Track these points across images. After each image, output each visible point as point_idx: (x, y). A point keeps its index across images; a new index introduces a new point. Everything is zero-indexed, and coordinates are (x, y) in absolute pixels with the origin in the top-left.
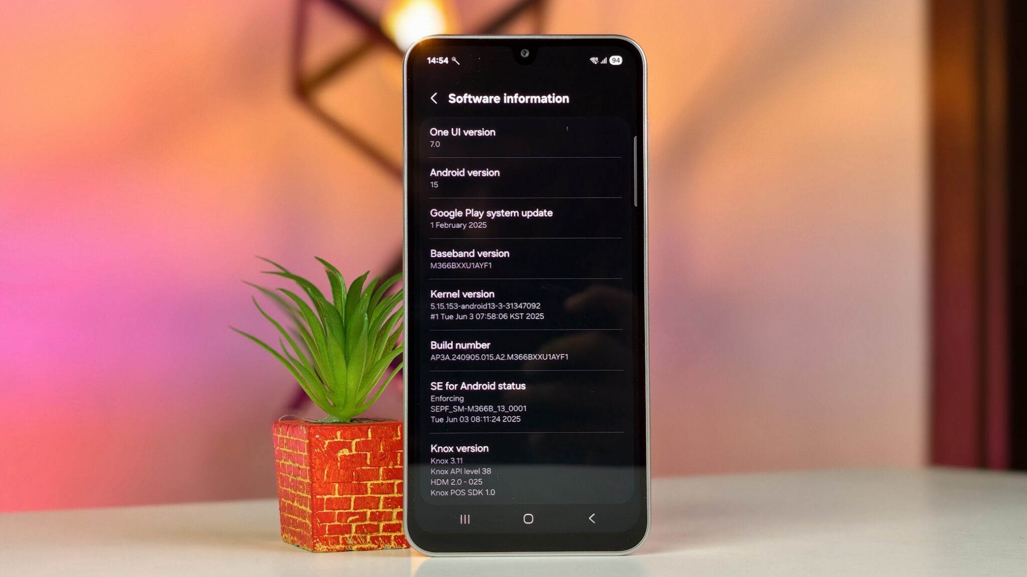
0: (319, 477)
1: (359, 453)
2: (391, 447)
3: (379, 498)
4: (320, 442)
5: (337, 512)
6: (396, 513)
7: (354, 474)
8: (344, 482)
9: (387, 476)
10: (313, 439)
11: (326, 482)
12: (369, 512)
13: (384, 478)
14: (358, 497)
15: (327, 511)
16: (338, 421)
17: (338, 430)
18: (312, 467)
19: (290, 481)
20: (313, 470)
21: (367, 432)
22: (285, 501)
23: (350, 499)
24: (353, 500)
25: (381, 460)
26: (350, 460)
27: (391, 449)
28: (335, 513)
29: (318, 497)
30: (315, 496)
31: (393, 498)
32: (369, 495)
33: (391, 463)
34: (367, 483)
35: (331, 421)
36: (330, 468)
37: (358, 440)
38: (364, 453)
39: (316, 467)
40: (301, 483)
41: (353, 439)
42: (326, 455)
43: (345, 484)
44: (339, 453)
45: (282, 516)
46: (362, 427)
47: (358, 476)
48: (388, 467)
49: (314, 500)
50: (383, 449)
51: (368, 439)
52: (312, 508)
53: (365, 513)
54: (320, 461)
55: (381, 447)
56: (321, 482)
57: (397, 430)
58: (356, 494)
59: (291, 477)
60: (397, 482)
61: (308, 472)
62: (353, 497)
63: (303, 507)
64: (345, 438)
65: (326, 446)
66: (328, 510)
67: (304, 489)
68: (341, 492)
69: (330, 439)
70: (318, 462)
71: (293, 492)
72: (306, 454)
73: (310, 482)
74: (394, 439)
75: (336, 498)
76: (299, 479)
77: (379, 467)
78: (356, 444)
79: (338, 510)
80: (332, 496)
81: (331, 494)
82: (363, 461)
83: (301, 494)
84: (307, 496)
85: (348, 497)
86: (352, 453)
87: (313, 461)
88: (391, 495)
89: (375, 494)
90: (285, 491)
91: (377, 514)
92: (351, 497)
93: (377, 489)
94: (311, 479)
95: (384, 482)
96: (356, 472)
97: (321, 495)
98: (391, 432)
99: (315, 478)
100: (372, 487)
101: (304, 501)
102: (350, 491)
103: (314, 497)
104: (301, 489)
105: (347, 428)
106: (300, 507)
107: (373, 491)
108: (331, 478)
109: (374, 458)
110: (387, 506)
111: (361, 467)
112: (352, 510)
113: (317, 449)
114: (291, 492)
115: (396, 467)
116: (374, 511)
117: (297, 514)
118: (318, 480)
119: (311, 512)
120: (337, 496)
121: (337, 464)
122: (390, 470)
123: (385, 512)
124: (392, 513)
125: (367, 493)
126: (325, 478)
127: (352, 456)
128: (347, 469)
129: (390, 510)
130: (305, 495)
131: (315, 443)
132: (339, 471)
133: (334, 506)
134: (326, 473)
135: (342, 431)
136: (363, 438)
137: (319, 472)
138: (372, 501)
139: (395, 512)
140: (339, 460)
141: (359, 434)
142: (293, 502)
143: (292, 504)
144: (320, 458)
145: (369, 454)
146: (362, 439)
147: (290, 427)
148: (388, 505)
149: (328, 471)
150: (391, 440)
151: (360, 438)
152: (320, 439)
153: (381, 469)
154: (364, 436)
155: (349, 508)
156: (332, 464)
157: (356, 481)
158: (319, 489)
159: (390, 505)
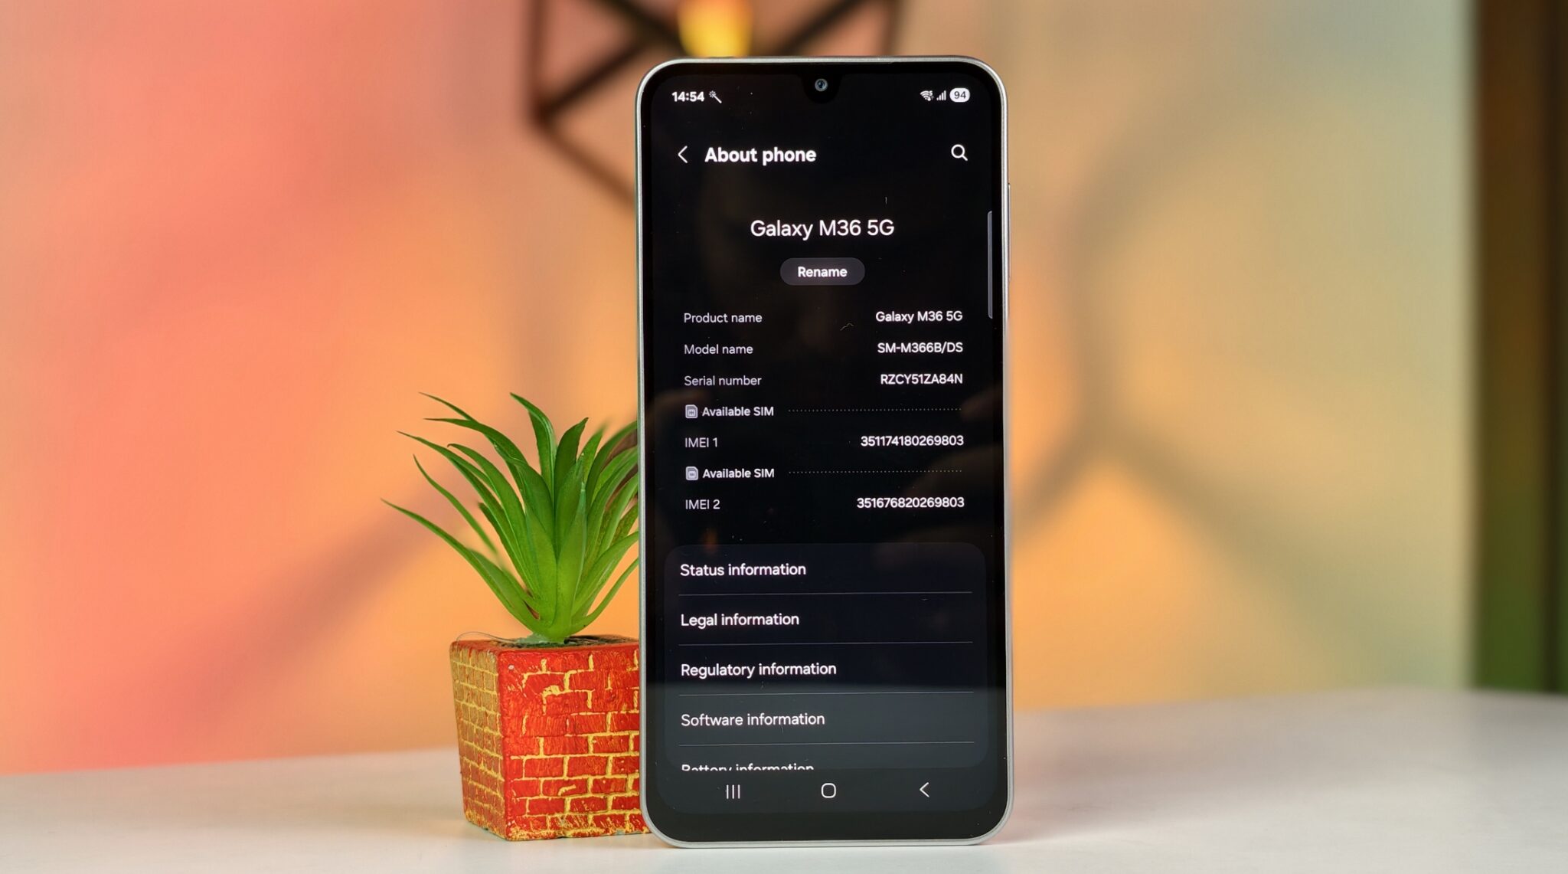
0: (514, 728)
1: (576, 691)
2: (624, 681)
3: (607, 759)
4: (515, 675)
5: (542, 780)
6: (633, 781)
7: (568, 723)
8: (553, 736)
9: (618, 725)
10: (506, 672)
11: (525, 736)
12: (591, 780)
13: (614, 728)
14: (575, 758)
15: (527, 779)
16: (546, 642)
17: (543, 658)
18: (503, 714)
19: (475, 732)
20: (506, 718)
21: (588, 660)
22: (468, 761)
23: (562, 761)
24: (566, 761)
25: (609, 702)
26: (562, 702)
27: (624, 685)
28: (540, 781)
29: (513, 758)
30: (509, 756)
31: (627, 758)
32: (591, 754)
33: (625, 706)
34: (587, 737)
35: (536, 643)
36: (531, 715)
37: (573, 672)
38: (583, 691)
39: (510, 714)
40: (489, 737)
41: (566, 671)
42: (525, 696)
43: (555, 740)
44: (544, 692)
45: (464, 783)
46: (579, 653)
47: (574, 726)
48: (619, 712)
49: (508, 763)
50: (611, 685)
51: (589, 670)
52: (505, 775)
53: (585, 782)
54: (516, 704)
55: (609, 682)
56: (517, 736)
57: (633, 657)
58: (571, 754)
59: (476, 727)
60: (634, 734)
61: (498, 721)
62: (567, 758)
63: (492, 773)
64: (553, 670)
65: (524, 681)
66: (529, 777)
67: (494, 745)
68: (549, 750)
69: (531, 671)
70: (512, 706)
71: (479, 748)
72: (495, 693)
73: (501, 735)
74: (629, 669)
75: (541, 760)
76: (487, 730)
77: (606, 713)
78: (571, 679)
79: (544, 777)
80: (534, 757)
81: (533, 754)
82: (582, 703)
83: (489, 752)
84: (497, 756)
85: (560, 758)
86: (564, 692)
87: (506, 704)
88: (624, 755)
89: (600, 752)
90: (468, 746)
91: (604, 782)
92: (563, 758)
93: (603, 746)
94: (503, 730)
95: (613, 734)
96: (572, 720)
97: (517, 755)
98: (623, 660)
99: (509, 730)
100: (595, 742)
101: (493, 763)
102: (561, 749)
103: (508, 759)
104: (489, 746)
105: (557, 654)
106: (489, 772)
107: (597, 748)
108: (532, 730)
109: (598, 699)
110: (618, 770)
111: (578, 712)
112: (565, 777)
113: (510, 686)
114: (476, 749)
115: (632, 712)
116: (599, 777)
117: (484, 781)
118: (513, 732)
119: (503, 780)
120: (542, 756)
121: (541, 709)
122: (623, 717)
123: (615, 779)
124: (626, 780)
125: (588, 751)
126: (524, 729)
127: (565, 696)
128: (557, 715)
129: (624, 776)
130: (494, 755)
131: (508, 678)
132: (545, 718)
133: (538, 771)
134: (524, 722)
135: (549, 659)
136: (581, 669)
137: (514, 722)
138: (595, 764)
139: (631, 779)
140: (545, 702)
141: (575, 664)
142: (479, 763)
143: (477, 766)
144: (516, 700)
145: (590, 694)
146: (579, 671)
147: (473, 652)
148: (620, 768)
149: (528, 719)
150: (623, 672)
151: (577, 670)
152: (516, 671)
153: (609, 716)
154: (582, 666)
155: (561, 774)
156: (535, 708)
157: (570, 734)
158: (515, 746)
159: (622, 769)
